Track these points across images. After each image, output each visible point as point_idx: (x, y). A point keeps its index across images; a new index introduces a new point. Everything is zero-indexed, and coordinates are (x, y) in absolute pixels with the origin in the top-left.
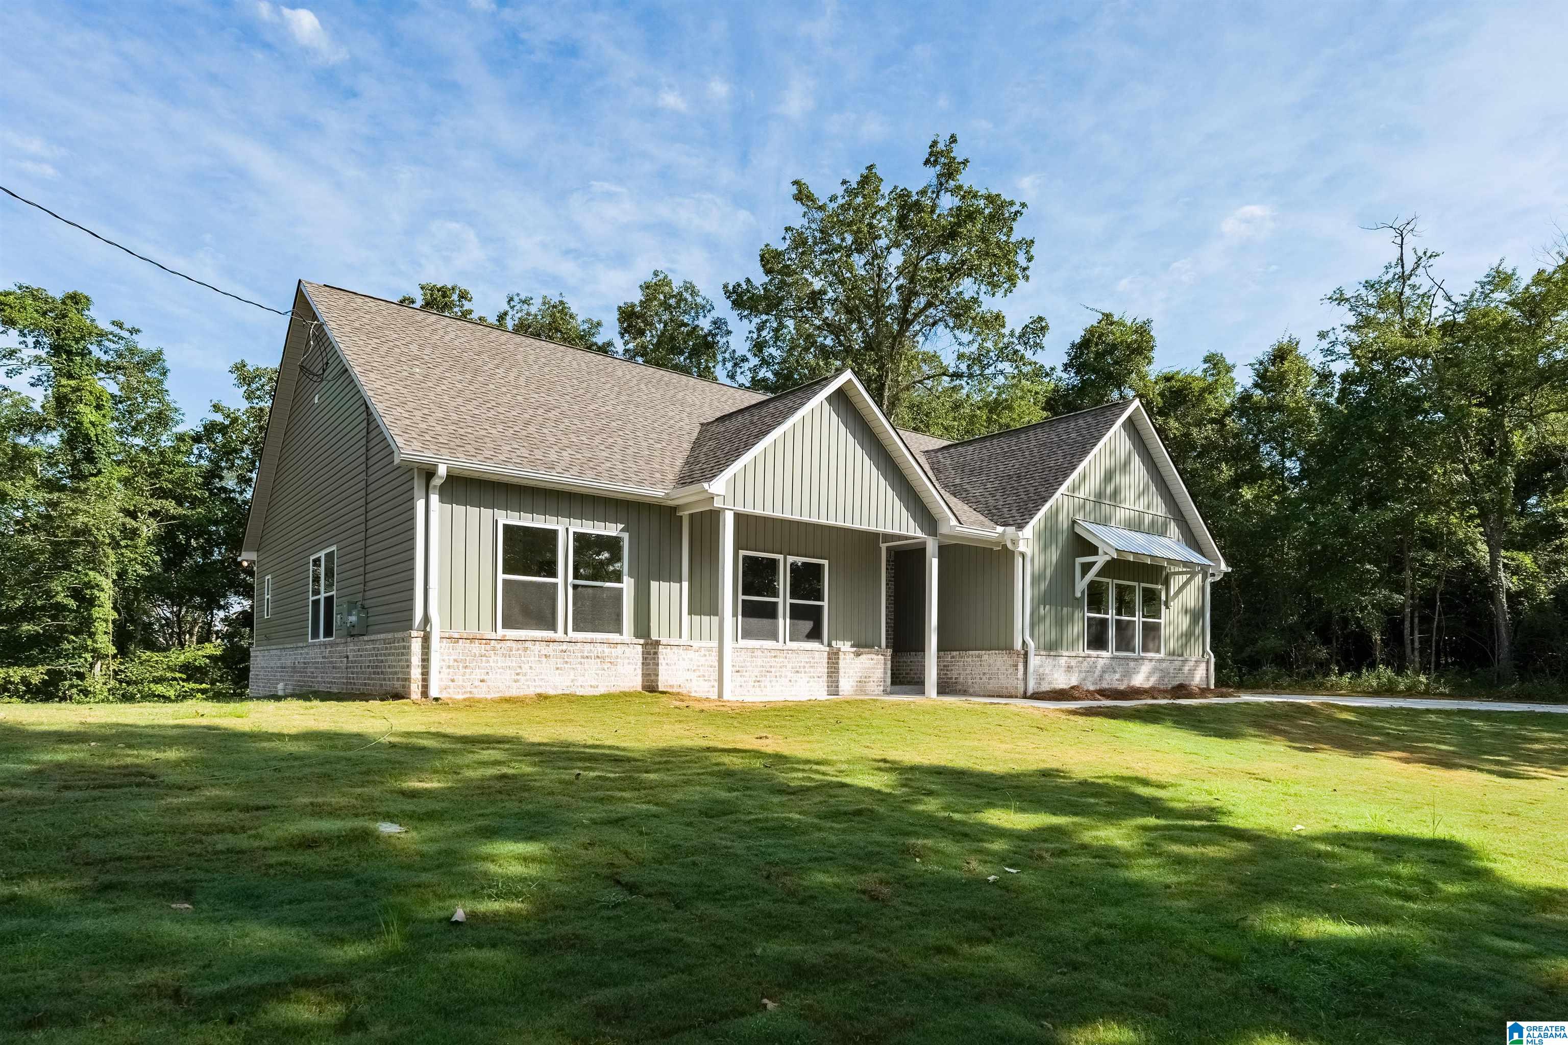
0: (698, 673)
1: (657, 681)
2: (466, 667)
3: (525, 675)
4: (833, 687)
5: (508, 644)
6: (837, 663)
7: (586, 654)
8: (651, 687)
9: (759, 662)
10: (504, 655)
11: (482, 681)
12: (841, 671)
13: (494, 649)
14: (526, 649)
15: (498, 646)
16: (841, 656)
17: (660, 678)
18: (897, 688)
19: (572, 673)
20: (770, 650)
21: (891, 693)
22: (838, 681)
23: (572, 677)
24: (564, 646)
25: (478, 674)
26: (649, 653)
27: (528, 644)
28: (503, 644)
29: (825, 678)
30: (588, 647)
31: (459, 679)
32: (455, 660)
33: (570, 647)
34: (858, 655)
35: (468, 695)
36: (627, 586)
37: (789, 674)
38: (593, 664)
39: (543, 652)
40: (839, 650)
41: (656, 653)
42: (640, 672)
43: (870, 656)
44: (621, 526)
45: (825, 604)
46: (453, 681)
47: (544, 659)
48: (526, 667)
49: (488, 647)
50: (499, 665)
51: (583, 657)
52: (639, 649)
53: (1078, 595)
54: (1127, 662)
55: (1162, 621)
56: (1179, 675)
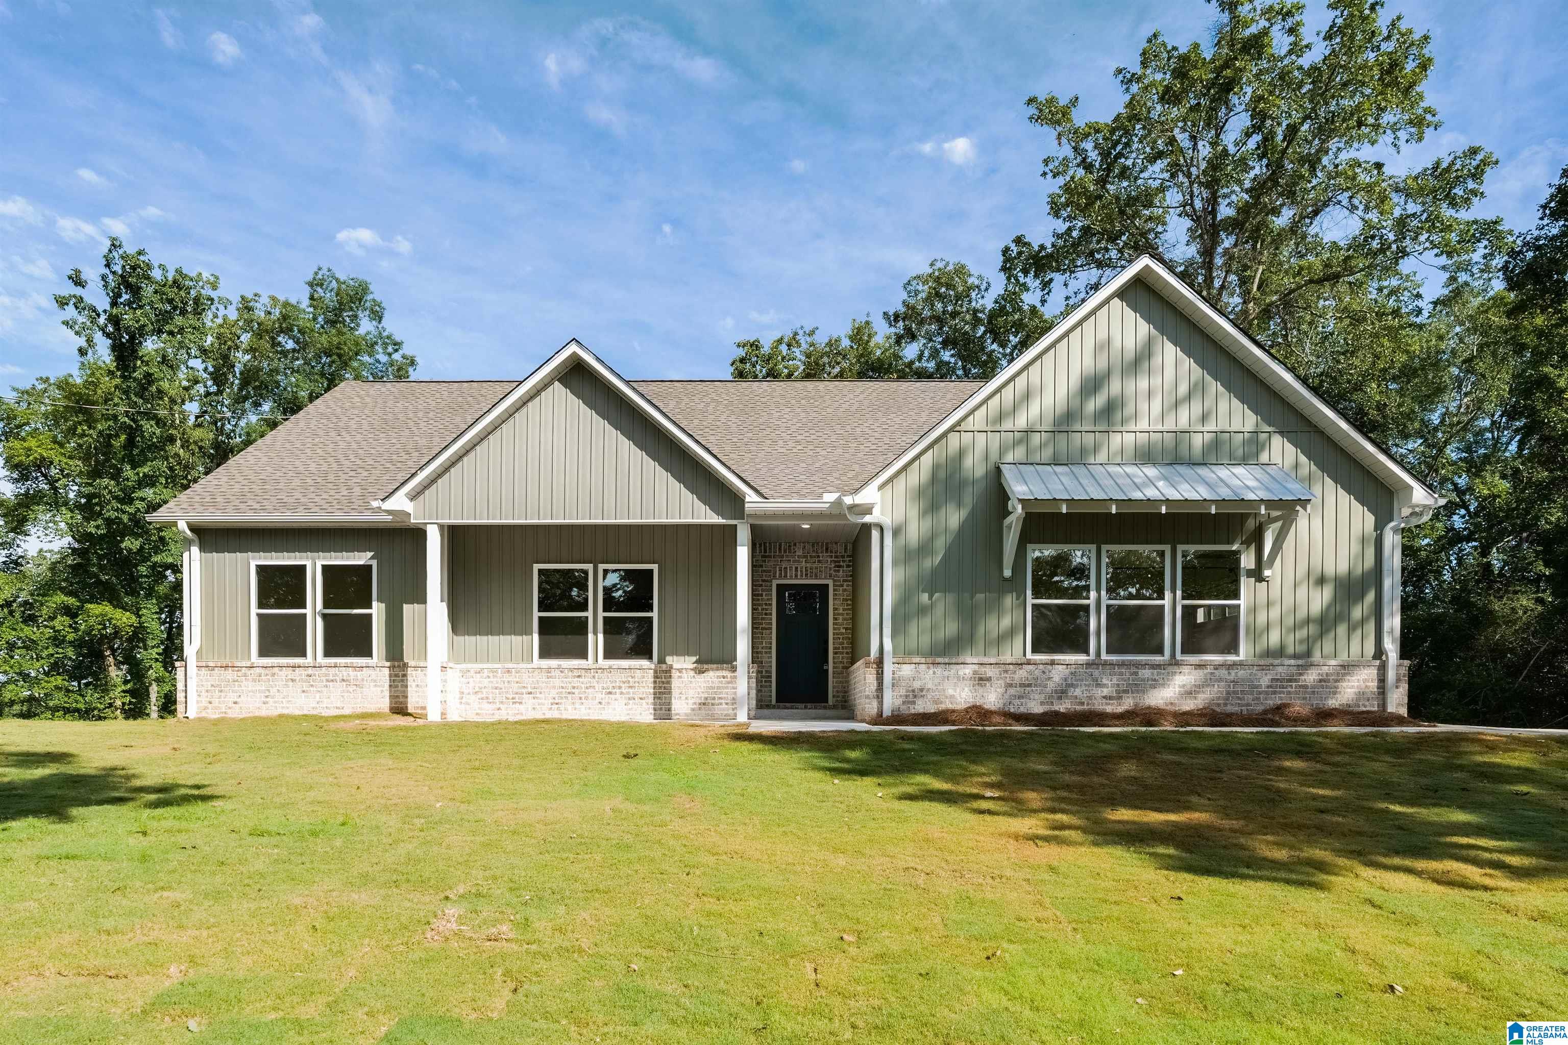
0: (480, 696)
1: (406, 703)
2: (221, 691)
3: (273, 698)
4: (663, 707)
5: (258, 670)
6: (669, 683)
7: (331, 678)
8: (400, 709)
9: (557, 682)
10: (254, 680)
11: (235, 703)
12: (675, 692)
13: (245, 675)
14: (273, 675)
15: (249, 672)
16: (675, 674)
17: (409, 700)
18: (766, 712)
19: (318, 695)
20: (571, 670)
21: (756, 718)
22: (670, 704)
23: (318, 699)
24: (310, 671)
25: (233, 697)
26: (396, 676)
27: (276, 670)
28: (252, 671)
29: (651, 700)
30: (332, 671)
31: (216, 701)
32: (212, 686)
33: (317, 672)
34: (701, 672)
35: (223, 715)
36: (377, 611)
37: (599, 696)
38: (339, 687)
39: (289, 677)
40: (671, 667)
41: (405, 675)
42: (387, 694)
43: (720, 673)
44: (370, 554)
45: (655, 614)
46: (210, 703)
47: (291, 683)
48: (273, 691)
49: (240, 674)
50: (250, 689)
51: (327, 681)
52: (386, 672)
53: (1007, 573)
54: (1133, 670)
55: (1243, 602)
56: (1289, 689)
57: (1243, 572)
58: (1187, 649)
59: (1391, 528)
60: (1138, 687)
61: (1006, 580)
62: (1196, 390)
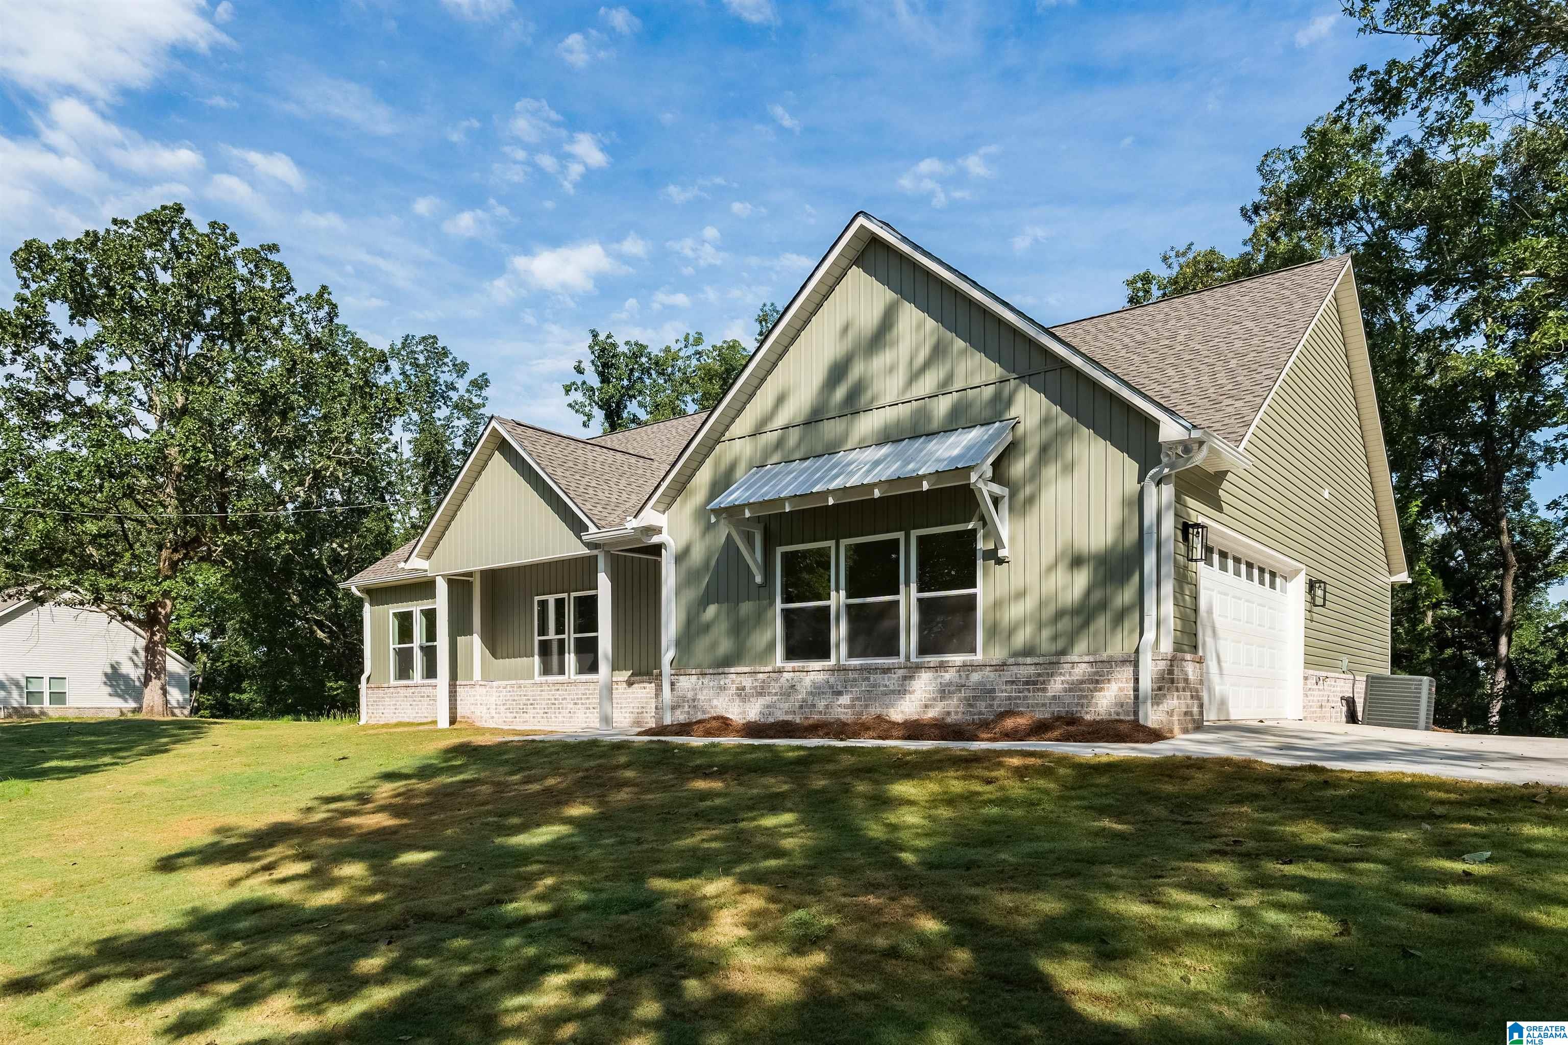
1: (457, 713)
2: (377, 705)
3: (398, 709)
7: (422, 694)
11: (383, 713)
12: (614, 702)
16: (614, 686)
17: (458, 710)
23: (417, 710)
25: (382, 709)
27: (399, 689)
32: (374, 701)
33: (416, 690)
35: (376, 722)
38: (426, 702)
41: (456, 692)
46: (373, 713)
48: (398, 705)
49: (384, 693)
50: (388, 703)
51: (421, 697)
53: (758, 579)
54: (866, 675)
55: (980, 591)
56: (1026, 694)
57: (979, 555)
58: (924, 650)
59: (1152, 478)
60: (870, 696)
61: (760, 586)
62: (938, 352)
